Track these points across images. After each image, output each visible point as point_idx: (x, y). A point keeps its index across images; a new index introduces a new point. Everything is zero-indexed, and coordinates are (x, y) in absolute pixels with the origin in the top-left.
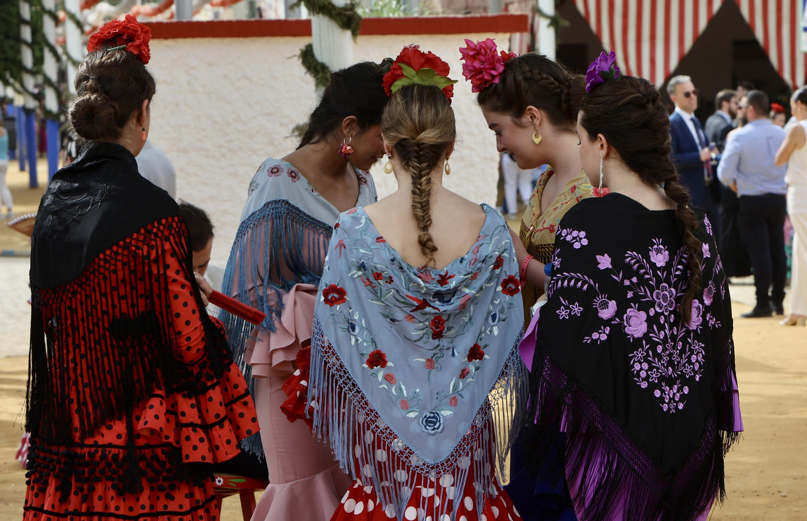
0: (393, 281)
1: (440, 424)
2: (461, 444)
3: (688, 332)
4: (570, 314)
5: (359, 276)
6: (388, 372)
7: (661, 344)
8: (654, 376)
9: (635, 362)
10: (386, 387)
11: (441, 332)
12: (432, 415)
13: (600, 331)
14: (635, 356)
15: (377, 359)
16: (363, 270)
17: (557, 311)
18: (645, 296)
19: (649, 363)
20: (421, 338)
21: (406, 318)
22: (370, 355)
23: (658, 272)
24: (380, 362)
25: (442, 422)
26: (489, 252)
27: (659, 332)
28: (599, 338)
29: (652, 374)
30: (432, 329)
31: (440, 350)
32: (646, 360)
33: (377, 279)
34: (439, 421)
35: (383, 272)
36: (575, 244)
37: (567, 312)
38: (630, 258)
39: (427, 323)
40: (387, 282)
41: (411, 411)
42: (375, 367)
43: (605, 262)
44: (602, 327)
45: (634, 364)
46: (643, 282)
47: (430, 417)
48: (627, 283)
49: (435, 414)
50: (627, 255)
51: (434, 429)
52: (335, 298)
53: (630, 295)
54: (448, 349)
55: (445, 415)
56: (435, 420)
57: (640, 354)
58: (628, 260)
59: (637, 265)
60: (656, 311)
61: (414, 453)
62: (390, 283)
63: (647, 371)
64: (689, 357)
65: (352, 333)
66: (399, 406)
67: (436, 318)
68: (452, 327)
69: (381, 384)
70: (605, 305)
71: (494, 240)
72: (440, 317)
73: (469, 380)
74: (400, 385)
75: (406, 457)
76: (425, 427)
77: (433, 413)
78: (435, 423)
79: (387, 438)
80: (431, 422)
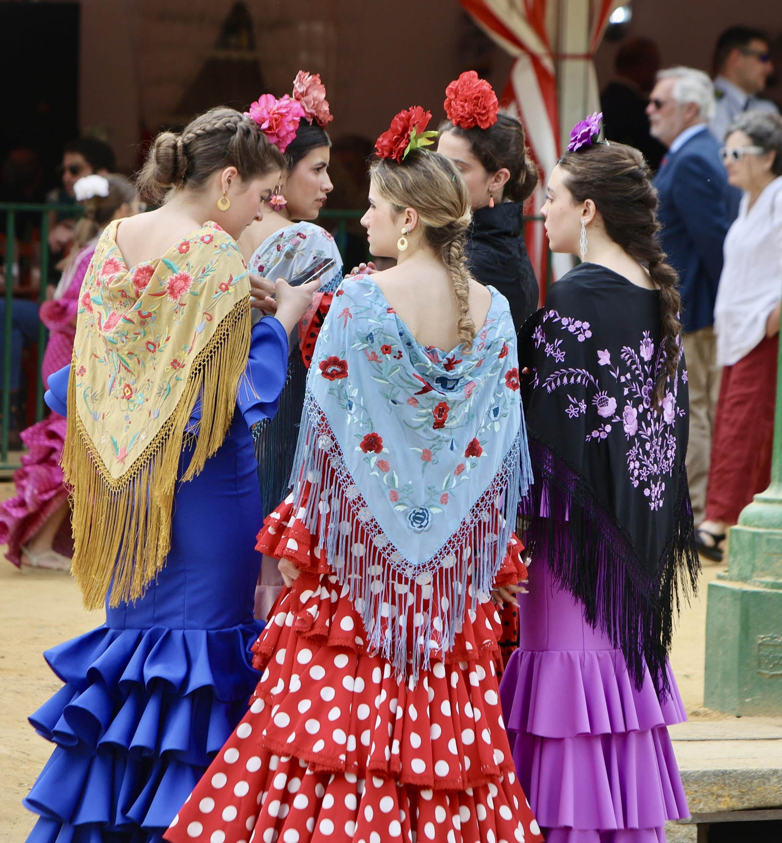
0: (401, 356)
1: (428, 522)
2: (446, 547)
3: (666, 426)
4: (579, 412)
5: (363, 349)
6: (381, 458)
7: (649, 442)
8: (644, 474)
9: (630, 461)
10: (378, 474)
11: (443, 421)
12: (421, 511)
13: (600, 429)
14: (630, 455)
15: (372, 443)
16: (370, 341)
17: (566, 410)
18: (636, 393)
19: (640, 460)
20: (422, 426)
21: (409, 401)
22: (364, 437)
23: (646, 366)
24: (375, 446)
25: (429, 520)
26: (496, 337)
27: (647, 429)
28: (599, 436)
29: (643, 473)
30: (435, 417)
31: (440, 441)
32: (638, 459)
33: (385, 353)
34: (427, 519)
35: (393, 345)
36: (579, 336)
37: (576, 410)
38: (625, 354)
39: (430, 410)
40: (395, 357)
41: (400, 504)
42: (369, 452)
43: (604, 358)
44: (603, 425)
45: (629, 463)
46: (635, 378)
47: (418, 513)
48: (623, 379)
49: (424, 511)
50: (622, 350)
51: (421, 527)
52: (337, 371)
53: (626, 392)
54: (447, 441)
55: (434, 513)
56: (422, 517)
57: (633, 452)
58: (623, 356)
59: (630, 360)
60: (644, 408)
61: (396, 550)
62: (399, 358)
63: (638, 470)
64: (666, 453)
65: (349, 411)
66: (388, 497)
67: (440, 404)
68: (454, 417)
69: (372, 470)
70: (604, 402)
71: (501, 325)
72: (445, 403)
73: (464, 477)
74: (393, 474)
75: (389, 554)
76: (412, 523)
77: (423, 509)
78: (423, 520)
79: (372, 530)
80: (419, 519)
